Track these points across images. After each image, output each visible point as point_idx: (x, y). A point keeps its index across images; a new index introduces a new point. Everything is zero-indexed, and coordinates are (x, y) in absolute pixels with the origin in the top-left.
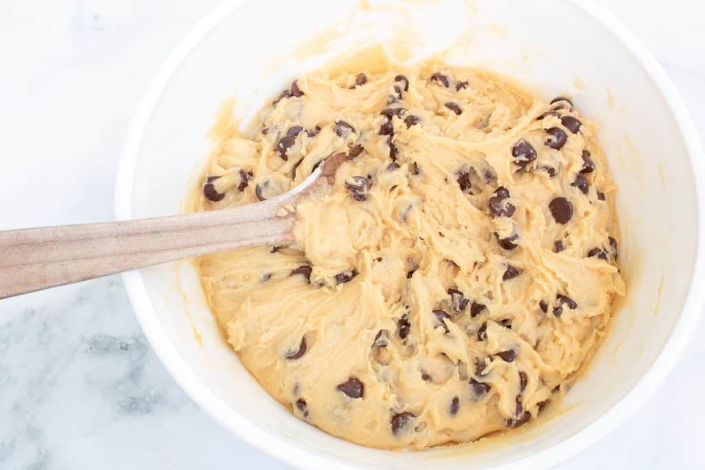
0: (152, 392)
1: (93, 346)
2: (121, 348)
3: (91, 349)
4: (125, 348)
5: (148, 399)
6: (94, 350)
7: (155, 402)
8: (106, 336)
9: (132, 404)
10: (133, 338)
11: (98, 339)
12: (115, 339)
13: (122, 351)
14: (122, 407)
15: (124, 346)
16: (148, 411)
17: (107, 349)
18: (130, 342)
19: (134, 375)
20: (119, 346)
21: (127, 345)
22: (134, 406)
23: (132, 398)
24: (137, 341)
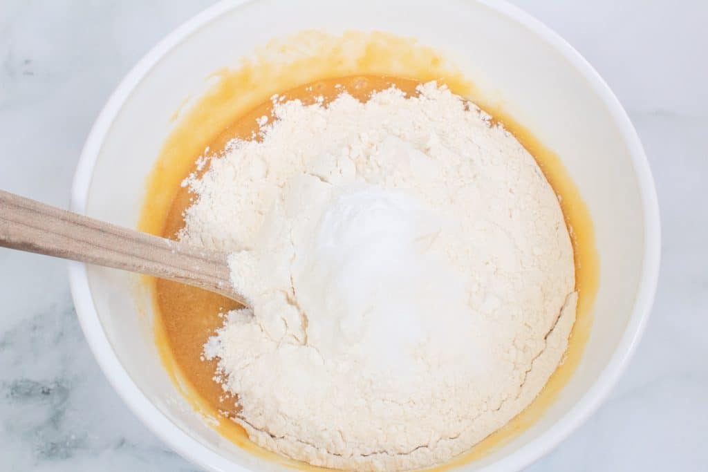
0: (73, 437)
1: (14, 391)
2: (43, 392)
3: (12, 394)
4: (47, 393)
5: (68, 444)
6: (15, 395)
7: (76, 447)
8: (28, 381)
9: (52, 449)
10: (56, 382)
11: (19, 384)
12: (37, 384)
13: (43, 396)
14: (42, 452)
15: (46, 390)
16: (68, 456)
17: (28, 394)
18: (52, 387)
19: (55, 420)
20: (41, 391)
21: (49, 390)
22: (54, 451)
23: (52, 444)
24: (58, 386)
